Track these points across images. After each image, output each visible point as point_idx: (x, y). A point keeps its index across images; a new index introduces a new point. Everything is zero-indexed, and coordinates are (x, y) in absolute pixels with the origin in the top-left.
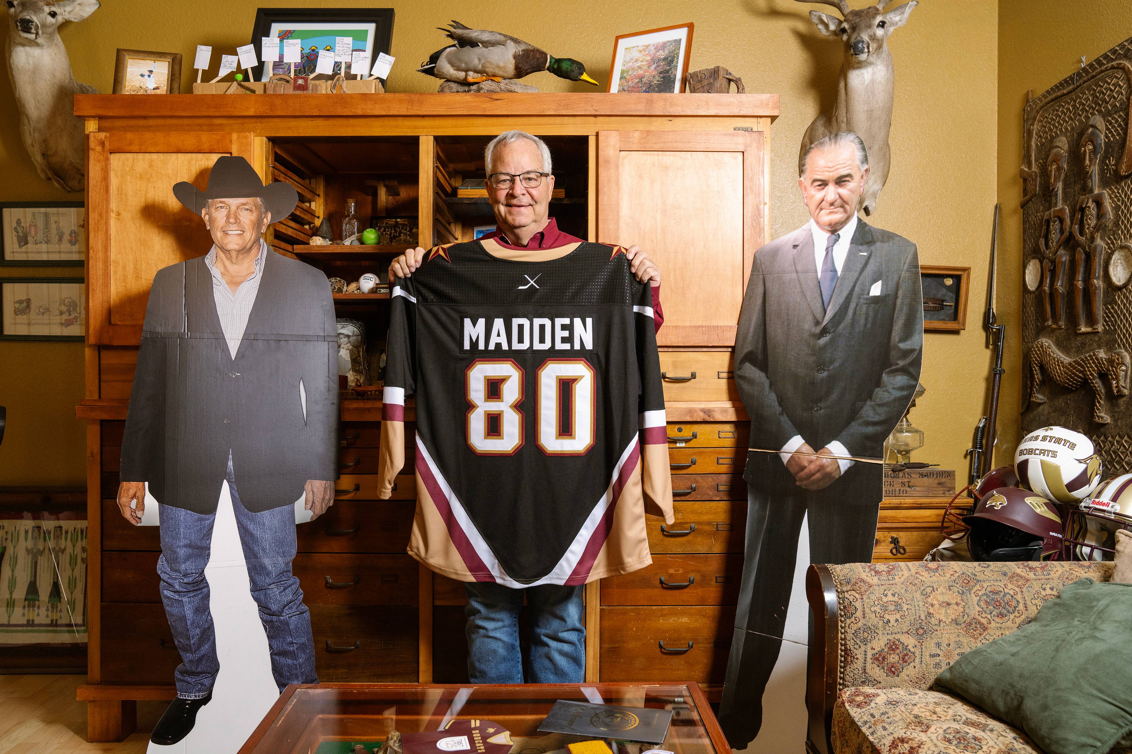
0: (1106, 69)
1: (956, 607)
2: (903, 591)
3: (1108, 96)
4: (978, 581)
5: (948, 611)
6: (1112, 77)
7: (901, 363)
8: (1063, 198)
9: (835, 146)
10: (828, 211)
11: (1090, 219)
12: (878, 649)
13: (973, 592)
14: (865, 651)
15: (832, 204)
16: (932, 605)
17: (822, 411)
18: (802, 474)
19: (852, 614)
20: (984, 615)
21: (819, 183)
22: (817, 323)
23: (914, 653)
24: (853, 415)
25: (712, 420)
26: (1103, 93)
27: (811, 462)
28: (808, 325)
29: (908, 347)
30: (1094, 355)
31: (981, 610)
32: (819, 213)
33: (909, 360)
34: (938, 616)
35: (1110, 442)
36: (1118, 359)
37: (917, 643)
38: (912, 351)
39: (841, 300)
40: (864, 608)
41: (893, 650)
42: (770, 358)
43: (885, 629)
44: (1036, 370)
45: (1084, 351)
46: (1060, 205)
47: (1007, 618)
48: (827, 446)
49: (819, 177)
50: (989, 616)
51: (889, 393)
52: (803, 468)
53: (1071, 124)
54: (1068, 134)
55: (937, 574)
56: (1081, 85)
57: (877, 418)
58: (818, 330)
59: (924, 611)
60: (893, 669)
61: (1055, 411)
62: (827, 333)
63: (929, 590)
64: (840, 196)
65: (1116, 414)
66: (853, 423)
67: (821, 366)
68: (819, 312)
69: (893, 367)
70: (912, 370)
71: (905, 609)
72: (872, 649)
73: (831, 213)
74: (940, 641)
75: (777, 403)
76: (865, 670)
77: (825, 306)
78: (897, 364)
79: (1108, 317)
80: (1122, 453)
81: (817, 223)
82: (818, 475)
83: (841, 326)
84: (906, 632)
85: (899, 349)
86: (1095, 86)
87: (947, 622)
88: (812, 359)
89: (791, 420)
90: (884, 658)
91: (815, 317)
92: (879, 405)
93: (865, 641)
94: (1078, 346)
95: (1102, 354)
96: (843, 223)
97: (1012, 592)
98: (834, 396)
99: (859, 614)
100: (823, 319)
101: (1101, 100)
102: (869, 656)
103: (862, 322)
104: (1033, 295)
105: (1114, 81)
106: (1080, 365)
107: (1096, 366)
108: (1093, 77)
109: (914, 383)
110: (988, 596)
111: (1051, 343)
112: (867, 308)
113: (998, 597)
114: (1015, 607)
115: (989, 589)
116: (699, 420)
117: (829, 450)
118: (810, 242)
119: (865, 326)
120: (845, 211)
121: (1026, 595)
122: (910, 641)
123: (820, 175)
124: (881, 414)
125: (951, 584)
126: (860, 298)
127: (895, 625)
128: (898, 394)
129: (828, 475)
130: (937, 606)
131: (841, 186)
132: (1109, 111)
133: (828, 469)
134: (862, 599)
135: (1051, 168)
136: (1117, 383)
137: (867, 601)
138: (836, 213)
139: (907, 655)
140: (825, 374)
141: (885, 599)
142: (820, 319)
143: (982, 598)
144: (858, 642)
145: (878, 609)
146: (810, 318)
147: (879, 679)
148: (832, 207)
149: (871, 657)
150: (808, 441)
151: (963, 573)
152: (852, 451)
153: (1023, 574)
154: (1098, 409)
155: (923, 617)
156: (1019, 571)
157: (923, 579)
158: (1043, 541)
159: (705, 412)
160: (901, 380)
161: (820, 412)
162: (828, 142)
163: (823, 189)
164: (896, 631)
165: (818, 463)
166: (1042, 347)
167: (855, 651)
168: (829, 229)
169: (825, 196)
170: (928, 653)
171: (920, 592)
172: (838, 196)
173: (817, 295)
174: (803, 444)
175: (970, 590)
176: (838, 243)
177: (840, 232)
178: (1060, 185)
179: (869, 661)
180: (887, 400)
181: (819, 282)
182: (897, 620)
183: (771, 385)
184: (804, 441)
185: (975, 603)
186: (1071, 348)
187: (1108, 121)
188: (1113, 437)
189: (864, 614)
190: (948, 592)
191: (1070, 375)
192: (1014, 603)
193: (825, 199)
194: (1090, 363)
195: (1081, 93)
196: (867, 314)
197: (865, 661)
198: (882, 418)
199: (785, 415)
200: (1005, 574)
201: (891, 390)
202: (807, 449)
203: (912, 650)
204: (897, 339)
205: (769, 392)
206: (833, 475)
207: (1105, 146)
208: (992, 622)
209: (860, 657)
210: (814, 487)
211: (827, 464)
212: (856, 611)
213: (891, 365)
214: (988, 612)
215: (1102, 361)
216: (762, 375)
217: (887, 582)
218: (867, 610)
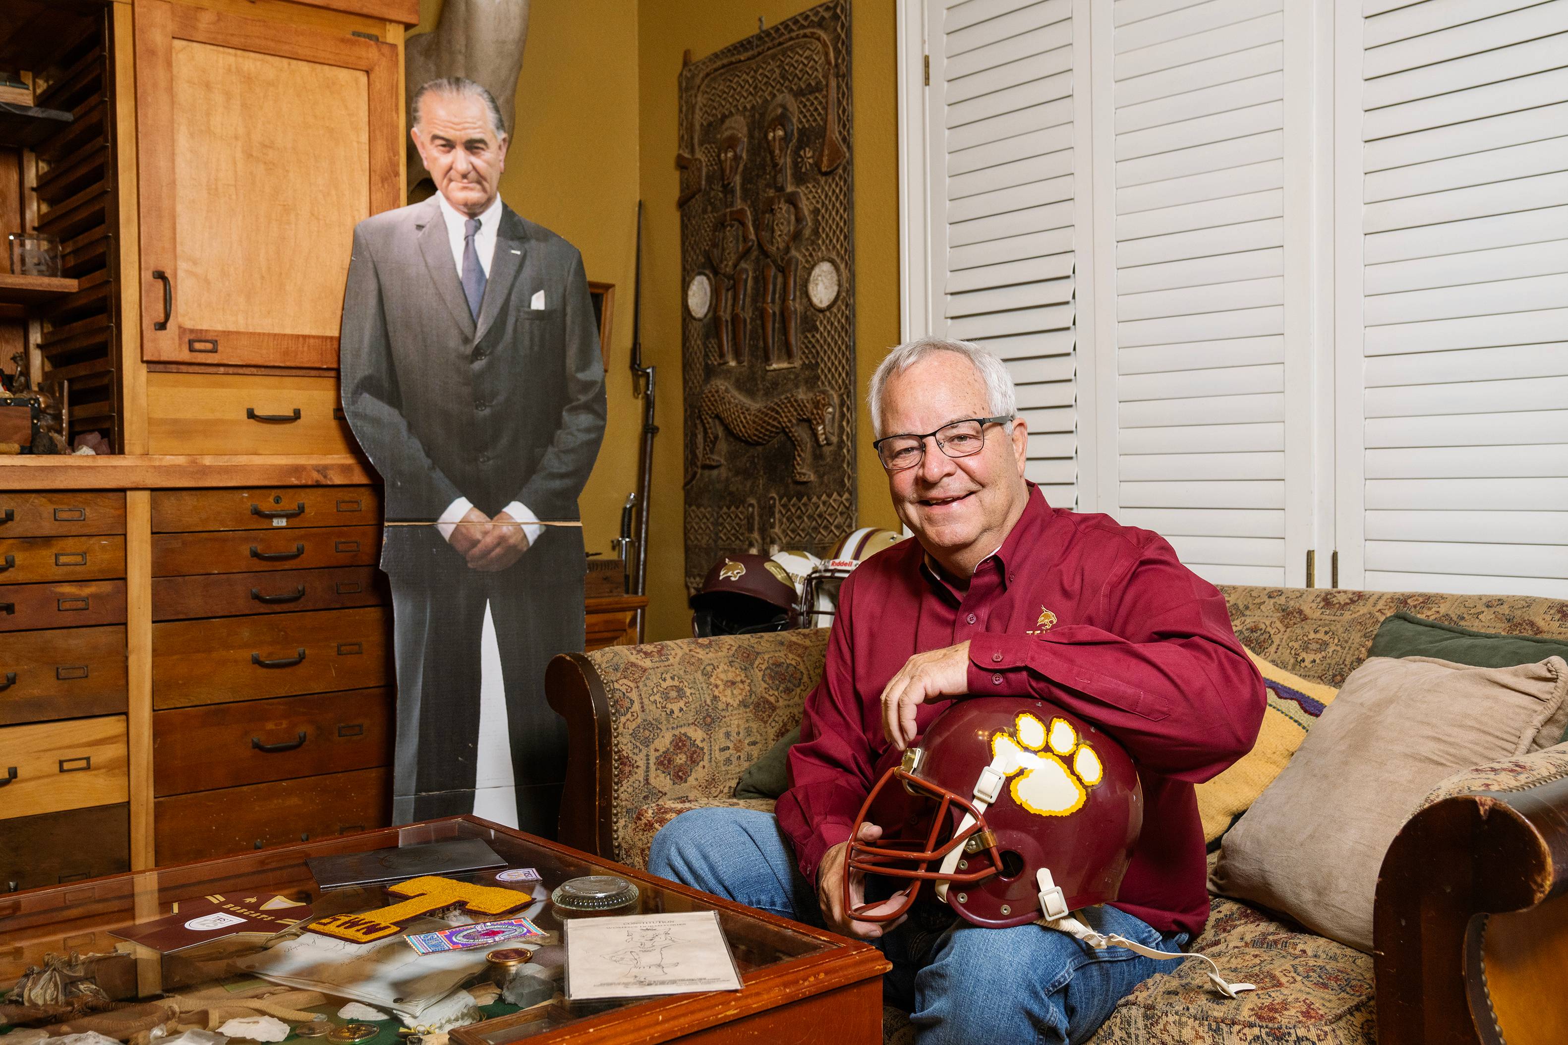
0: (798, 37)
1: (741, 686)
2: (682, 672)
3: (801, 71)
4: (758, 653)
5: (735, 692)
6: (803, 47)
7: (583, 398)
8: (741, 197)
9: (458, 94)
10: (461, 185)
11: (782, 224)
12: (662, 750)
13: (755, 666)
14: (647, 755)
15: (465, 176)
16: (717, 686)
17: (491, 462)
18: (476, 551)
19: (628, 709)
20: (771, 692)
21: (443, 142)
22: (466, 340)
23: (702, 749)
24: (532, 467)
25: (329, 483)
26: (793, 65)
27: (485, 533)
28: (454, 342)
29: (588, 379)
30: (792, 396)
31: (767, 686)
32: (448, 185)
33: (591, 395)
34: (724, 699)
35: (814, 504)
36: (824, 399)
37: (705, 736)
38: (592, 384)
39: (496, 311)
40: (642, 699)
41: (680, 748)
42: (403, 388)
43: (668, 722)
44: (708, 423)
45: (775, 393)
46: (739, 204)
47: (794, 693)
48: (505, 510)
49: (441, 134)
50: (776, 693)
51: (573, 435)
52: (475, 543)
53: (751, 101)
54: (747, 113)
55: (712, 650)
56: (763, 52)
57: (563, 470)
58: (468, 350)
59: (709, 695)
60: (680, 774)
61: (737, 473)
62: (481, 354)
63: (709, 668)
64: (474, 168)
65: (822, 469)
66: (534, 477)
67: (479, 400)
68: (466, 325)
69: (574, 404)
70: (596, 407)
71: (688, 694)
72: (656, 750)
73: (465, 188)
74: (729, 729)
75: (423, 454)
76: (647, 780)
77: (475, 317)
78: (578, 400)
79: (807, 347)
80: (830, 515)
81: (448, 198)
82: (498, 550)
83: (500, 347)
84: (692, 723)
85: (578, 381)
86: (783, 56)
87: (735, 705)
88: (466, 391)
89: (447, 477)
90: (669, 761)
91: (462, 332)
92: (564, 452)
93: (647, 743)
94: (767, 388)
95: (802, 395)
96: (486, 204)
97: (793, 663)
98: (504, 441)
99: (636, 707)
100: (474, 336)
101: (791, 75)
102: (652, 761)
103: (527, 342)
104: (701, 324)
105: (808, 53)
106: (773, 410)
107: (796, 410)
108: (780, 44)
109: (602, 423)
110: (772, 670)
111: (729, 387)
112: (531, 325)
113: (782, 670)
114: (800, 680)
115: (771, 661)
116: (310, 483)
117: (508, 515)
118: (441, 225)
119: (531, 348)
120: (484, 190)
121: (808, 664)
122: (697, 735)
123: (441, 131)
124: (566, 464)
125: (730, 659)
126: (519, 311)
127: (680, 715)
128: (584, 437)
129: (513, 548)
130: (721, 687)
131: (473, 154)
132: (802, 90)
133: (512, 541)
134: (638, 687)
135: (726, 155)
136: (824, 428)
137: (645, 688)
138: (472, 189)
139: (695, 752)
140: (487, 411)
141: (664, 685)
142: (470, 335)
143: (766, 672)
144: (638, 744)
145: (657, 698)
146: (454, 332)
147: (664, 790)
148: (465, 181)
149: (655, 761)
150: (479, 504)
151: (740, 646)
152: (541, 513)
153: (799, 642)
154: (798, 464)
155: (708, 702)
156: (794, 639)
157: (700, 656)
158: (787, 614)
159: (318, 471)
160: (585, 419)
161: (488, 464)
162: (448, 87)
163: (449, 152)
164: (682, 723)
165: (497, 533)
166: (717, 392)
167: (635, 757)
168: (466, 210)
169: (453, 163)
170: (717, 748)
171: (700, 672)
172: (470, 167)
173: (461, 301)
174: (471, 509)
175: (752, 664)
176: (479, 232)
177: (482, 218)
178: (738, 179)
179: (653, 767)
180: (572, 445)
181: (461, 283)
182: (681, 710)
183: (410, 427)
184: (471, 506)
185: (760, 678)
186: (758, 390)
187: (801, 102)
188: (819, 498)
189: (642, 707)
190: (730, 669)
191: (759, 425)
192: (798, 675)
193: (454, 166)
194: (786, 407)
195: (764, 63)
196: (532, 333)
197: (648, 767)
198: (571, 468)
199: (438, 469)
200: (782, 644)
201: (576, 433)
202: (478, 516)
203: (700, 745)
204: (574, 369)
205: (409, 438)
206: (519, 547)
207: (798, 133)
208: (780, 699)
209: (641, 763)
210: (494, 568)
211: (509, 533)
212: (632, 704)
213: (571, 401)
214: (775, 688)
215: (803, 402)
216: (395, 412)
217: (662, 664)
218: (646, 701)
